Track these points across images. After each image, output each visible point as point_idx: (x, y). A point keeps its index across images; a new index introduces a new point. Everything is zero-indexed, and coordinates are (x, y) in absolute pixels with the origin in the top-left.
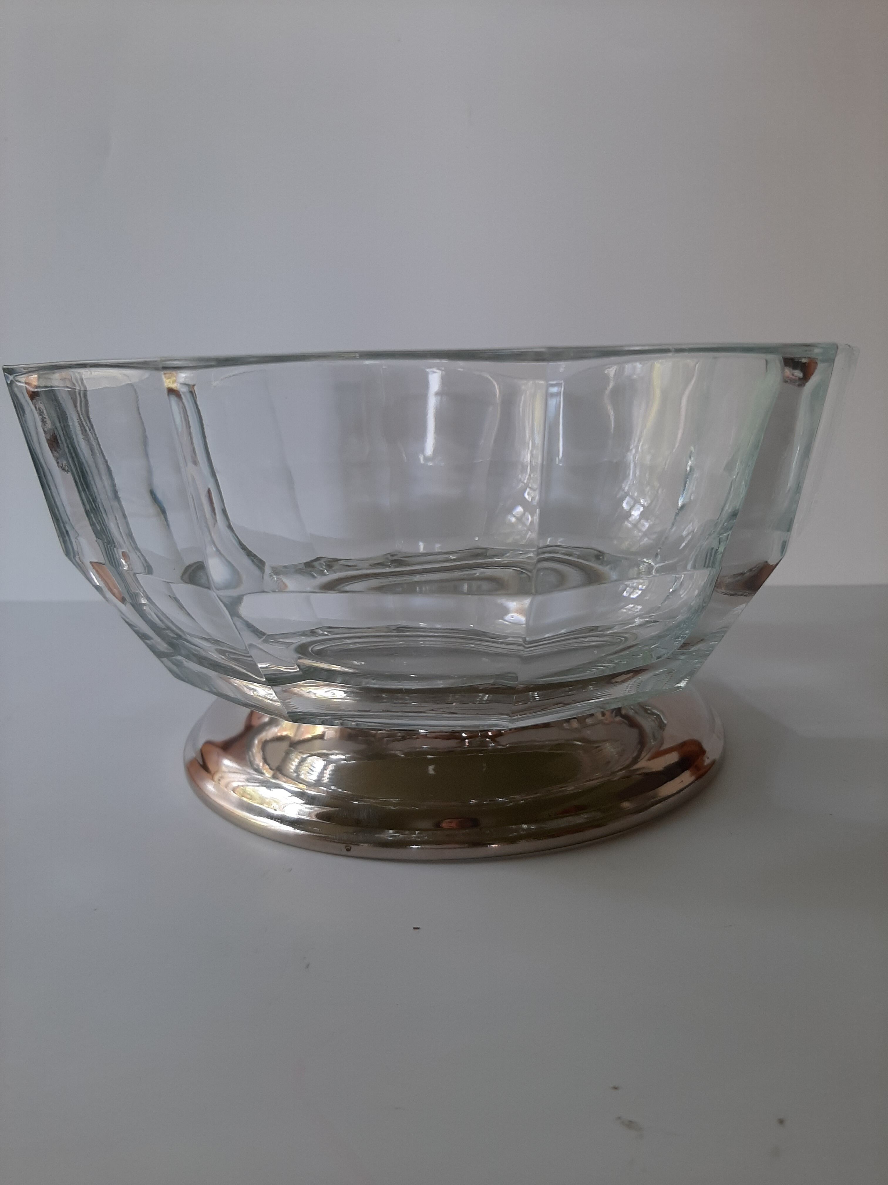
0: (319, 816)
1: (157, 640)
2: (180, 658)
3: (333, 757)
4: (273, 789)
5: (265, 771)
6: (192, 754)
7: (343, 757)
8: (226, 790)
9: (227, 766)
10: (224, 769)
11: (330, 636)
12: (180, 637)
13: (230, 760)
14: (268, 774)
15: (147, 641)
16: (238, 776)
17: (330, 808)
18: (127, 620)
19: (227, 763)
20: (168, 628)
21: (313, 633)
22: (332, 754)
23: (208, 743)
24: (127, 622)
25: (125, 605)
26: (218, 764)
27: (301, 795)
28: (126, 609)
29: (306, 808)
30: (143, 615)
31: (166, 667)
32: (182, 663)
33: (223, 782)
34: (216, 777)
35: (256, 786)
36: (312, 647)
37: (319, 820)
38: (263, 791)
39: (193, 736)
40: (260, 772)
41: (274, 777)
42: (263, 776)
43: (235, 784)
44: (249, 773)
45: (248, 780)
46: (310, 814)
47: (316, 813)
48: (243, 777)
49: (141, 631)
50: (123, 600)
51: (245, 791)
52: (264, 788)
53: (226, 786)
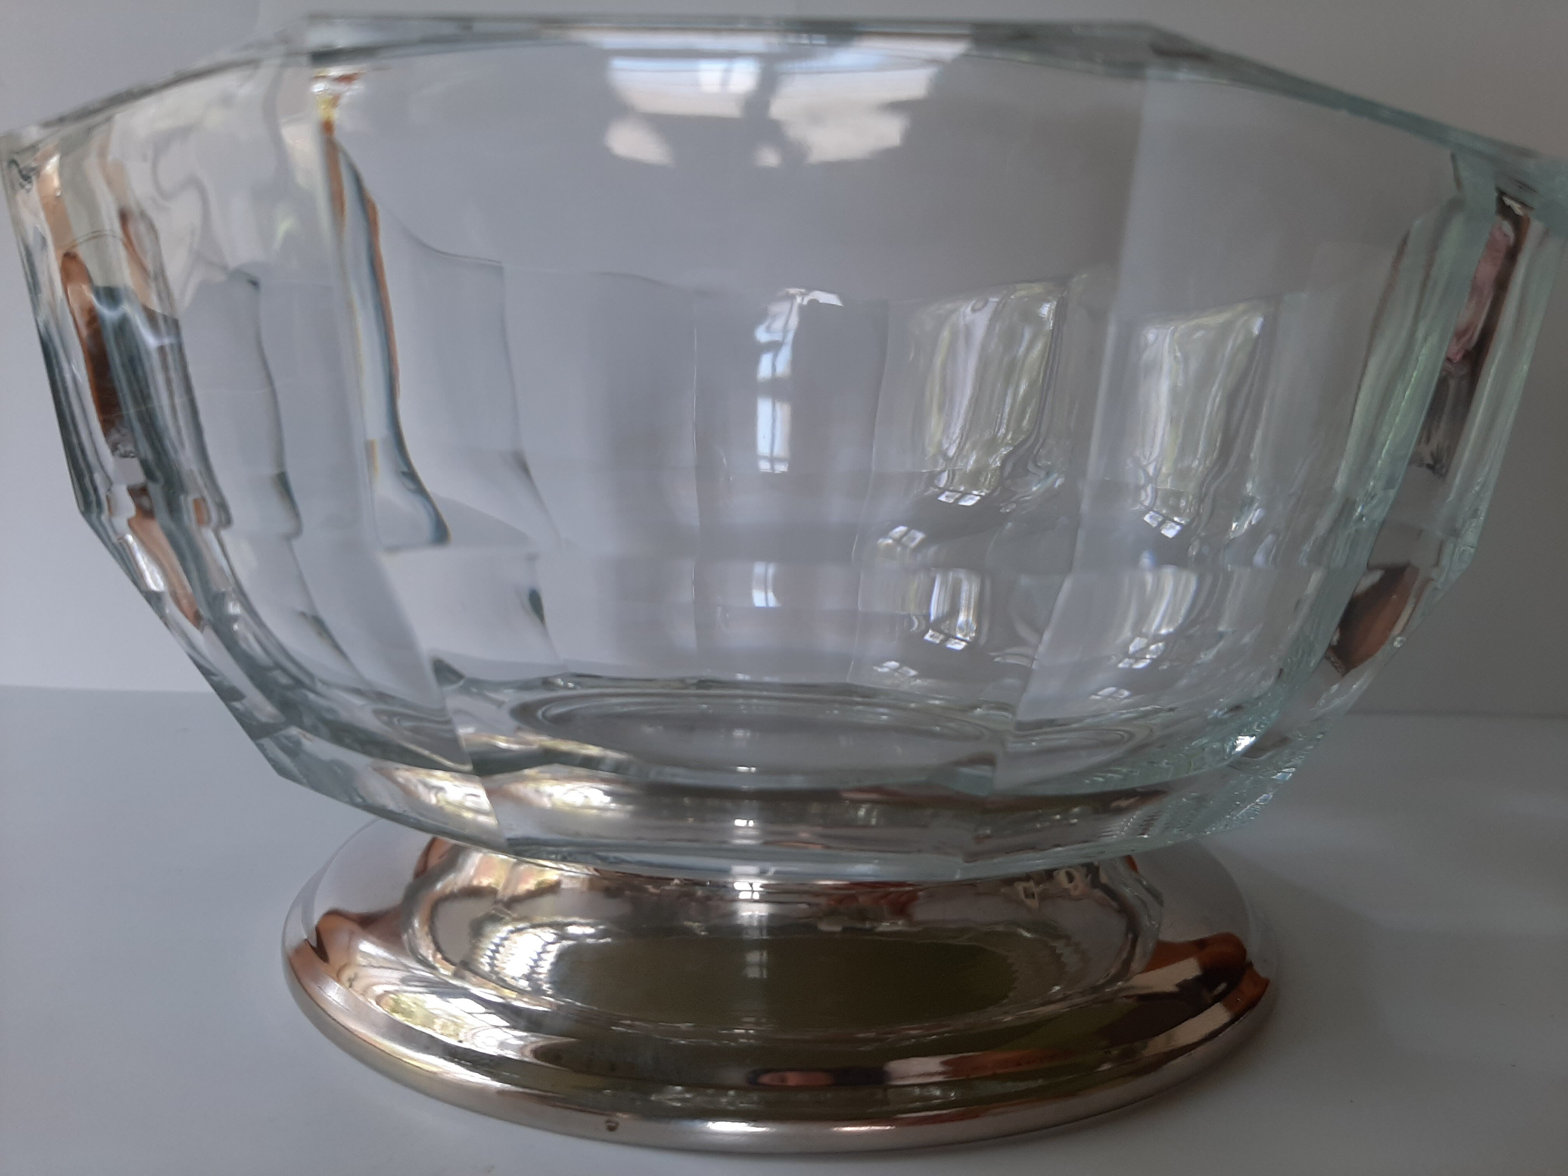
0: (538, 1053)
1: (254, 698)
2: (294, 731)
3: (572, 930)
4: (451, 1000)
5: (437, 965)
6: (300, 933)
7: (590, 930)
8: (361, 998)
9: (366, 955)
10: (360, 960)
11: (580, 691)
12: (299, 683)
13: (373, 943)
14: (445, 971)
15: (237, 705)
16: (387, 973)
17: (560, 1038)
18: (202, 662)
19: (367, 947)
20: (278, 666)
21: (547, 683)
22: (571, 924)
23: (333, 914)
24: (200, 667)
25: (202, 631)
26: (350, 950)
27: (504, 1010)
28: (204, 640)
29: (516, 1037)
30: (230, 642)
31: (270, 760)
32: (298, 743)
33: (359, 985)
34: (347, 974)
35: (420, 993)
36: (544, 709)
37: (539, 1062)
38: (432, 1002)
39: (305, 900)
40: (431, 967)
41: (456, 975)
42: (434, 972)
43: (379, 990)
44: (407, 968)
45: (404, 981)
46: (521, 1049)
47: (533, 1046)
48: (396, 975)
49: (226, 683)
50: (197, 620)
51: (397, 1002)
52: (434, 997)
53: (365, 992)
